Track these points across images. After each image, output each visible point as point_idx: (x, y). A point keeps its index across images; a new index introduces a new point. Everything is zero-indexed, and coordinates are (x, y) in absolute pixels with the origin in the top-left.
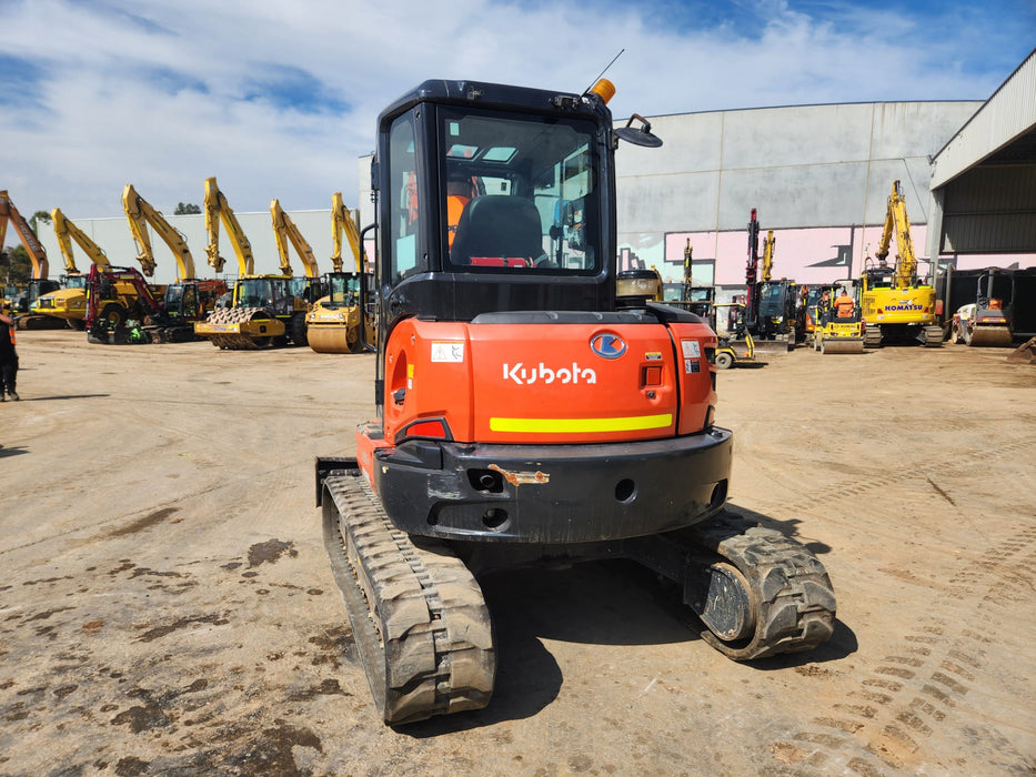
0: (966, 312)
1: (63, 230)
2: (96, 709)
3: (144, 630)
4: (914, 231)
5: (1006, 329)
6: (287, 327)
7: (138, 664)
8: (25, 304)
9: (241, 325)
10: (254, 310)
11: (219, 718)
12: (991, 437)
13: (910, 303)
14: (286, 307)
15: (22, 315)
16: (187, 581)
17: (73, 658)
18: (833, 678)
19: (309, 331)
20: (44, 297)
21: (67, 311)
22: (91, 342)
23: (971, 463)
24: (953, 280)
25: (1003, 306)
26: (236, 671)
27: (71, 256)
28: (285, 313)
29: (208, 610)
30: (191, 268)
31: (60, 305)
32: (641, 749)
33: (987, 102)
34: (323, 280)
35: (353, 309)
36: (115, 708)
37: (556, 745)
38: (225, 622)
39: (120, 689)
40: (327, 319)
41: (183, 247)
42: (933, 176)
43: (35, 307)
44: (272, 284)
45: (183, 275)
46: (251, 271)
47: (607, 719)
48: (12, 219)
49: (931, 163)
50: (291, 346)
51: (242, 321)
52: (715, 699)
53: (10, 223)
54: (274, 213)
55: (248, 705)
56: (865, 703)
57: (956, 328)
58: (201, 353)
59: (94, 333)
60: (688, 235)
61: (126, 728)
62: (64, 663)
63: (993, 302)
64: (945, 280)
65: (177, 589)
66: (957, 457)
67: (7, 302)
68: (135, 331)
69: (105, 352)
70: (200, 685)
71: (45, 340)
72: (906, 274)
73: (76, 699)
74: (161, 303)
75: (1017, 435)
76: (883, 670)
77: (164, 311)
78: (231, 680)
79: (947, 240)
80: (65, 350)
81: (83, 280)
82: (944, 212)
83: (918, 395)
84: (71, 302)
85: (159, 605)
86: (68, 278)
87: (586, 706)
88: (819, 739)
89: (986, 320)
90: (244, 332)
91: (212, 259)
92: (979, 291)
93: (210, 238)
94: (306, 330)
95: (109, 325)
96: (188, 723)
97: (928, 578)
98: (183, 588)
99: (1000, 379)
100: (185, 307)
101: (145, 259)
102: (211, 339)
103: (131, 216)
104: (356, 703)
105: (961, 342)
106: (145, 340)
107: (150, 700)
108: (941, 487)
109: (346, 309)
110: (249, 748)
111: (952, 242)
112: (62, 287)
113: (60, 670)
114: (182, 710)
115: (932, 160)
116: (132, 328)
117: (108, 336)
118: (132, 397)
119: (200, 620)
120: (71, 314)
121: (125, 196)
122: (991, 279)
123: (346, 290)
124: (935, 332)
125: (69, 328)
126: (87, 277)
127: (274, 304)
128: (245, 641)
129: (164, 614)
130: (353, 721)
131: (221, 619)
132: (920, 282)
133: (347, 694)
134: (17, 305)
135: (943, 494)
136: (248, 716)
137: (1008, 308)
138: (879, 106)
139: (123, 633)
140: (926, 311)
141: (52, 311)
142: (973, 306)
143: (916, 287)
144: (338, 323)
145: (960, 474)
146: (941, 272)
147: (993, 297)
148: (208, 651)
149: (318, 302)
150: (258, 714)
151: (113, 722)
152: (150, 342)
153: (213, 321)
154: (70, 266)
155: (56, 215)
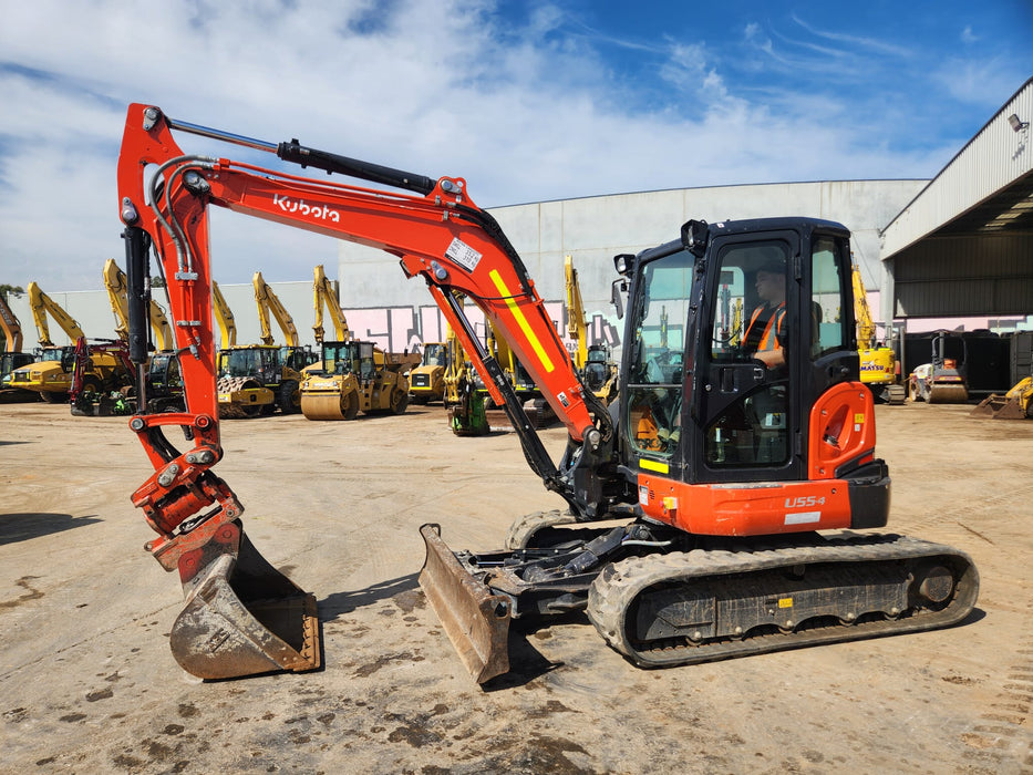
0: (923, 372)
1: (39, 303)
2: (367, 731)
3: (355, 668)
4: (869, 297)
5: (961, 387)
6: (276, 395)
7: (373, 693)
9: (233, 395)
10: (245, 379)
11: (481, 734)
12: (993, 484)
13: (872, 364)
14: (274, 376)
16: (357, 626)
17: (309, 692)
18: (978, 684)
19: (303, 399)
20: (20, 370)
21: (43, 383)
22: (75, 414)
23: (989, 508)
24: (906, 342)
25: (957, 366)
26: (464, 696)
27: (45, 329)
28: (274, 382)
29: (398, 649)
30: (170, 339)
31: (35, 378)
32: (856, 744)
33: (933, 181)
34: (307, 349)
35: (347, 377)
36: (383, 729)
37: (784, 744)
38: (422, 659)
39: (374, 714)
40: (321, 387)
41: (161, 319)
42: (882, 247)
43: (9, 380)
44: (262, 353)
45: (162, 345)
46: (233, 341)
47: (811, 723)
49: (880, 236)
50: (278, 414)
51: (233, 390)
52: (890, 704)
54: (257, 285)
55: (497, 723)
56: (1017, 702)
57: (914, 387)
59: (79, 406)
60: (663, 303)
61: (404, 743)
62: (306, 697)
63: (948, 362)
64: (899, 342)
65: (353, 633)
66: (975, 504)
68: (119, 403)
69: (92, 424)
70: (440, 709)
71: (25, 414)
72: (866, 337)
73: (341, 723)
75: (1016, 482)
76: (1015, 677)
77: (148, 382)
78: (465, 703)
79: (899, 305)
81: (60, 353)
82: (896, 279)
83: (908, 449)
84: (47, 374)
85: (349, 647)
86: (44, 351)
87: (788, 714)
88: (994, 729)
89: (943, 379)
90: (235, 402)
92: (934, 352)
94: (298, 398)
95: (94, 396)
96: (457, 738)
97: (1007, 604)
98: (359, 632)
99: (973, 433)
100: (170, 378)
101: (124, 331)
103: (112, 289)
104: (589, 719)
105: (920, 399)
106: (129, 411)
107: (408, 722)
108: (972, 528)
109: (340, 377)
110: (526, 755)
111: (904, 306)
112: (36, 360)
113: (308, 702)
114: (443, 729)
115: (881, 234)
116: (117, 400)
117: (92, 408)
119: (397, 657)
120: (45, 387)
121: (106, 270)
122: (941, 340)
123: (337, 358)
124: (896, 391)
125: (42, 401)
126: (64, 350)
127: (263, 373)
128: (453, 674)
129: (360, 654)
130: (597, 731)
131: (415, 656)
132: (880, 345)
133: (576, 712)
135: (978, 535)
136: (505, 731)
137: (962, 368)
138: (826, 185)
139: (337, 671)
140: (887, 371)
141: (28, 384)
142: (927, 366)
143: (877, 349)
144: (332, 391)
145: (984, 518)
146: (894, 335)
147: (947, 356)
148: (427, 682)
149: (304, 371)
150: (512, 728)
151: (391, 739)
154: (44, 339)
155: (32, 290)
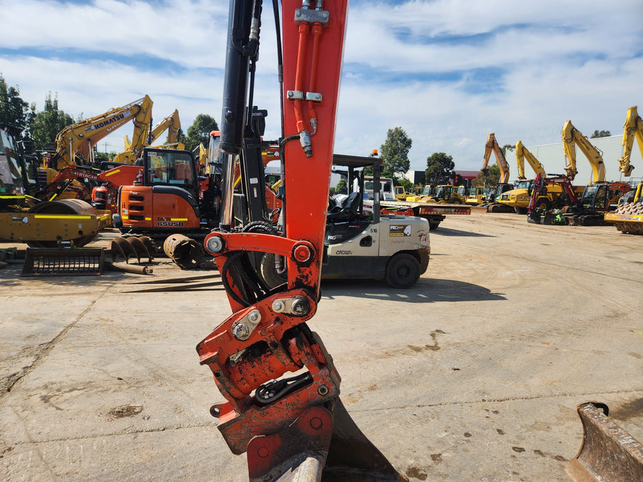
1: (521, 154)
8: (493, 197)
15: (491, 204)
20: (505, 194)
21: (516, 202)
22: (529, 222)
27: (523, 169)
30: (602, 174)
31: (512, 198)
41: (599, 159)
43: (499, 199)
45: (596, 178)
48: (495, 149)
53: (493, 152)
58: (607, 235)
59: (532, 217)
67: (484, 197)
68: (558, 217)
74: (579, 198)
77: (580, 204)
80: (515, 226)
81: (528, 184)
84: (519, 197)
86: (520, 182)
91: (623, 167)
93: (625, 150)
100: (597, 201)
101: (570, 169)
102: (616, 225)
103: (566, 141)
106: (564, 222)
112: (515, 188)
116: (557, 214)
117: (540, 219)
118: (566, 265)
120: (517, 204)
121: (564, 128)
125: (515, 212)
126: (531, 182)
134: (489, 198)
141: (508, 202)
152: (567, 225)
153: (620, 212)
154: (521, 175)
155: (518, 146)
